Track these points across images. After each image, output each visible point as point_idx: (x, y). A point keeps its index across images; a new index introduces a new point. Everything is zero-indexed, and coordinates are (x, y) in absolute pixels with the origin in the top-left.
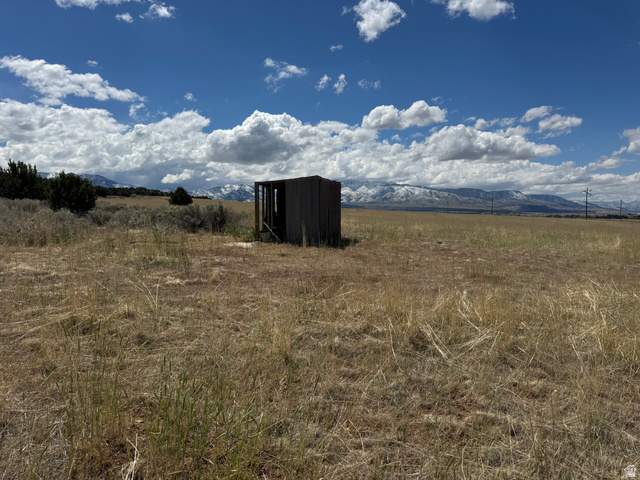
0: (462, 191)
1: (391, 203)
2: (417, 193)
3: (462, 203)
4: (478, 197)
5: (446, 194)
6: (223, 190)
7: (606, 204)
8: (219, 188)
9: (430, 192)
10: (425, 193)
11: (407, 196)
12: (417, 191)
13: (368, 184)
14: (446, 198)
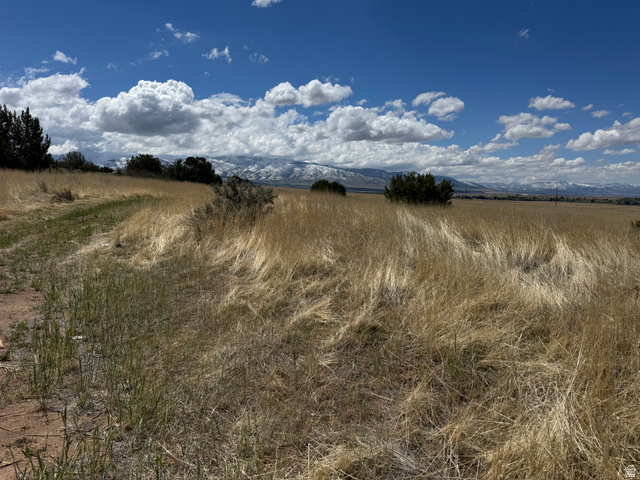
0: (367, 171)
1: (301, 181)
2: (325, 172)
3: (367, 183)
4: (381, 177)
5: (352, 174)
6: (118, 163)
7: (489, 185)
8: (114, 161)
9: (338, 172)
10: (332, 173)
11: (316, 175)
12: (326, 171)
13: (276, 161)
14: (353, 177)
